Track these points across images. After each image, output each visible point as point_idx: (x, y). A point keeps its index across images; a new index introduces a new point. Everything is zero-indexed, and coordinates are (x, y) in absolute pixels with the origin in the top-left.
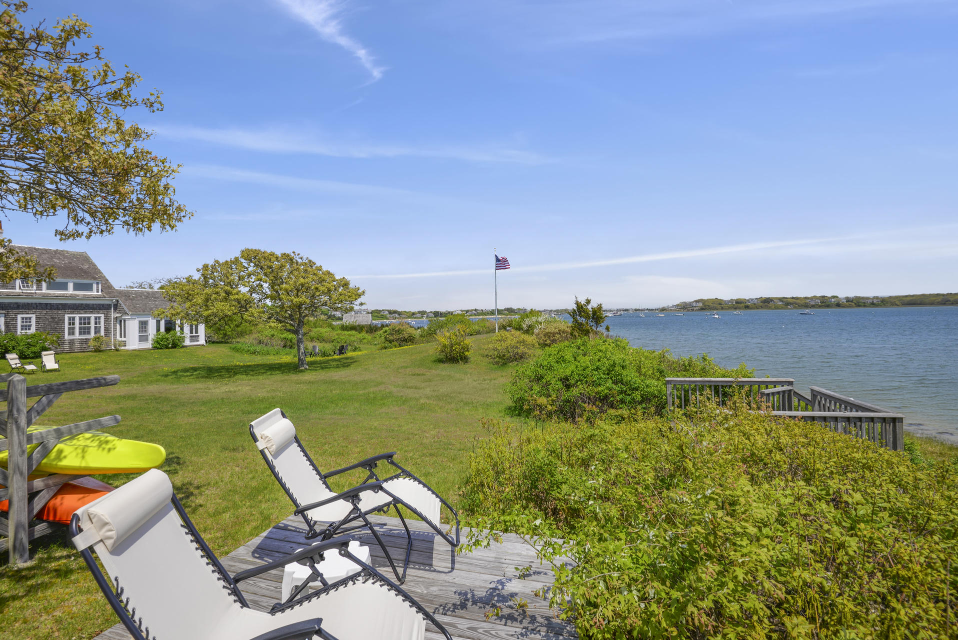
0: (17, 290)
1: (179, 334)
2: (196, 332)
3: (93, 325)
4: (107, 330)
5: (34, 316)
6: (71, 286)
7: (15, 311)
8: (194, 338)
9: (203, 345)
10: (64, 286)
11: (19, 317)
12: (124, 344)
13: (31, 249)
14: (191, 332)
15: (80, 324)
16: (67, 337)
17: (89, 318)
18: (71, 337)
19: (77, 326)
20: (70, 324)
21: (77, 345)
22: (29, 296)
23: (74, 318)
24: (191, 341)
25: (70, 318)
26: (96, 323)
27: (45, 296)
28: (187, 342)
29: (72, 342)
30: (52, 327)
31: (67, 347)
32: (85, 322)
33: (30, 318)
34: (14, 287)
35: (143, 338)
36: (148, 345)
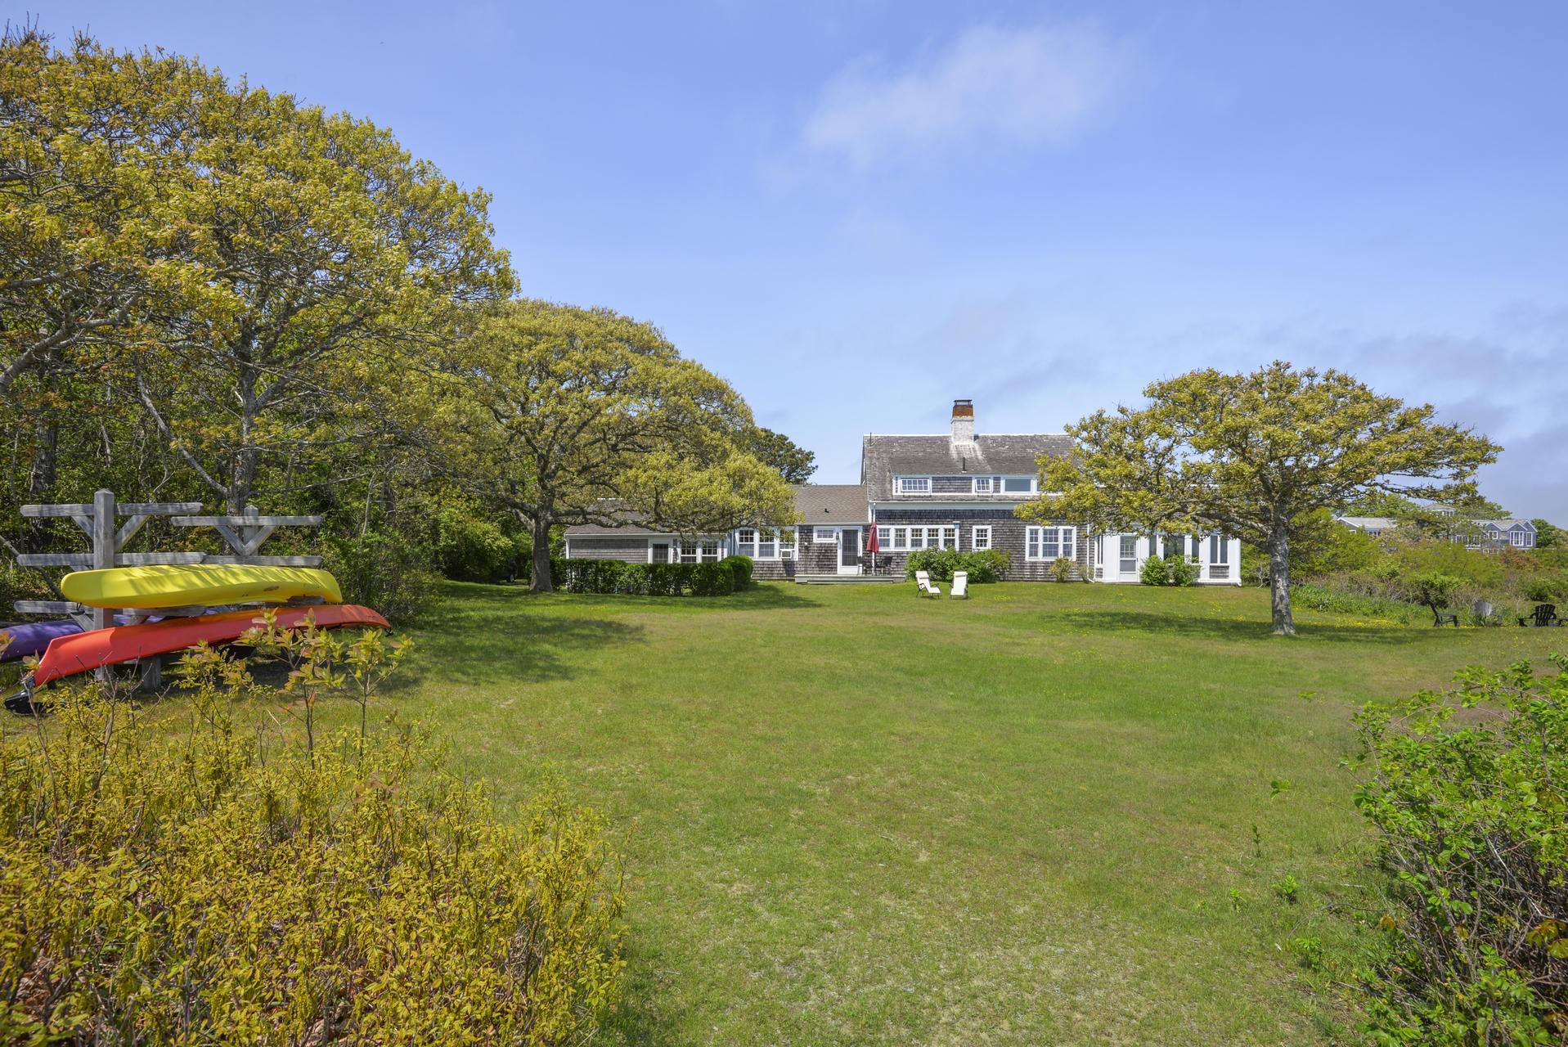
0: (973, 493)
1: (1187, 561)
2: (1224, 559)
3: (1061, 543)
4: (1081, 550)
5: (989, 528)
6: (1034, 484)
7: (970, 521)
8: (1219, 571)
9: (1236, 585)
10: (1025, 486)
11: (975, 528)
12: (1100, 573)
13: (1004, 438)
14: (1213, 559)
15: (1045, 539)
16: (1028, 559)
17: (1056, 532)
18: (1033, 559)
19: (1041, 542)
20: (1031, 540)
21: (1040, 571)
22: (984, 500)
23: (1036, 532)
24: (1211, 577)
25: (1031, 531)
26: (1065, 539)
27: (1001, 500)
28: (1205, 577)
29: (1034, 566)
30: (1011, 541)
31: (1027, 573)
32: (1051, 536)
33: (986, 530)
34: (969, 490)
35: (1127, 566)
36: (1135, 577)
